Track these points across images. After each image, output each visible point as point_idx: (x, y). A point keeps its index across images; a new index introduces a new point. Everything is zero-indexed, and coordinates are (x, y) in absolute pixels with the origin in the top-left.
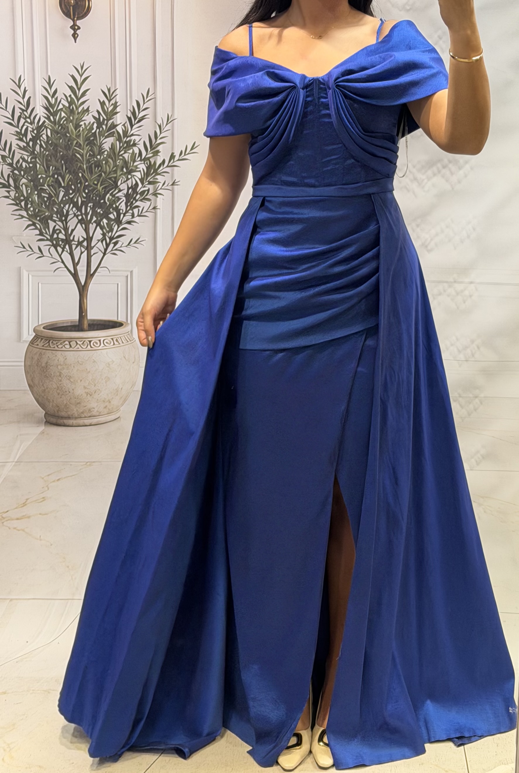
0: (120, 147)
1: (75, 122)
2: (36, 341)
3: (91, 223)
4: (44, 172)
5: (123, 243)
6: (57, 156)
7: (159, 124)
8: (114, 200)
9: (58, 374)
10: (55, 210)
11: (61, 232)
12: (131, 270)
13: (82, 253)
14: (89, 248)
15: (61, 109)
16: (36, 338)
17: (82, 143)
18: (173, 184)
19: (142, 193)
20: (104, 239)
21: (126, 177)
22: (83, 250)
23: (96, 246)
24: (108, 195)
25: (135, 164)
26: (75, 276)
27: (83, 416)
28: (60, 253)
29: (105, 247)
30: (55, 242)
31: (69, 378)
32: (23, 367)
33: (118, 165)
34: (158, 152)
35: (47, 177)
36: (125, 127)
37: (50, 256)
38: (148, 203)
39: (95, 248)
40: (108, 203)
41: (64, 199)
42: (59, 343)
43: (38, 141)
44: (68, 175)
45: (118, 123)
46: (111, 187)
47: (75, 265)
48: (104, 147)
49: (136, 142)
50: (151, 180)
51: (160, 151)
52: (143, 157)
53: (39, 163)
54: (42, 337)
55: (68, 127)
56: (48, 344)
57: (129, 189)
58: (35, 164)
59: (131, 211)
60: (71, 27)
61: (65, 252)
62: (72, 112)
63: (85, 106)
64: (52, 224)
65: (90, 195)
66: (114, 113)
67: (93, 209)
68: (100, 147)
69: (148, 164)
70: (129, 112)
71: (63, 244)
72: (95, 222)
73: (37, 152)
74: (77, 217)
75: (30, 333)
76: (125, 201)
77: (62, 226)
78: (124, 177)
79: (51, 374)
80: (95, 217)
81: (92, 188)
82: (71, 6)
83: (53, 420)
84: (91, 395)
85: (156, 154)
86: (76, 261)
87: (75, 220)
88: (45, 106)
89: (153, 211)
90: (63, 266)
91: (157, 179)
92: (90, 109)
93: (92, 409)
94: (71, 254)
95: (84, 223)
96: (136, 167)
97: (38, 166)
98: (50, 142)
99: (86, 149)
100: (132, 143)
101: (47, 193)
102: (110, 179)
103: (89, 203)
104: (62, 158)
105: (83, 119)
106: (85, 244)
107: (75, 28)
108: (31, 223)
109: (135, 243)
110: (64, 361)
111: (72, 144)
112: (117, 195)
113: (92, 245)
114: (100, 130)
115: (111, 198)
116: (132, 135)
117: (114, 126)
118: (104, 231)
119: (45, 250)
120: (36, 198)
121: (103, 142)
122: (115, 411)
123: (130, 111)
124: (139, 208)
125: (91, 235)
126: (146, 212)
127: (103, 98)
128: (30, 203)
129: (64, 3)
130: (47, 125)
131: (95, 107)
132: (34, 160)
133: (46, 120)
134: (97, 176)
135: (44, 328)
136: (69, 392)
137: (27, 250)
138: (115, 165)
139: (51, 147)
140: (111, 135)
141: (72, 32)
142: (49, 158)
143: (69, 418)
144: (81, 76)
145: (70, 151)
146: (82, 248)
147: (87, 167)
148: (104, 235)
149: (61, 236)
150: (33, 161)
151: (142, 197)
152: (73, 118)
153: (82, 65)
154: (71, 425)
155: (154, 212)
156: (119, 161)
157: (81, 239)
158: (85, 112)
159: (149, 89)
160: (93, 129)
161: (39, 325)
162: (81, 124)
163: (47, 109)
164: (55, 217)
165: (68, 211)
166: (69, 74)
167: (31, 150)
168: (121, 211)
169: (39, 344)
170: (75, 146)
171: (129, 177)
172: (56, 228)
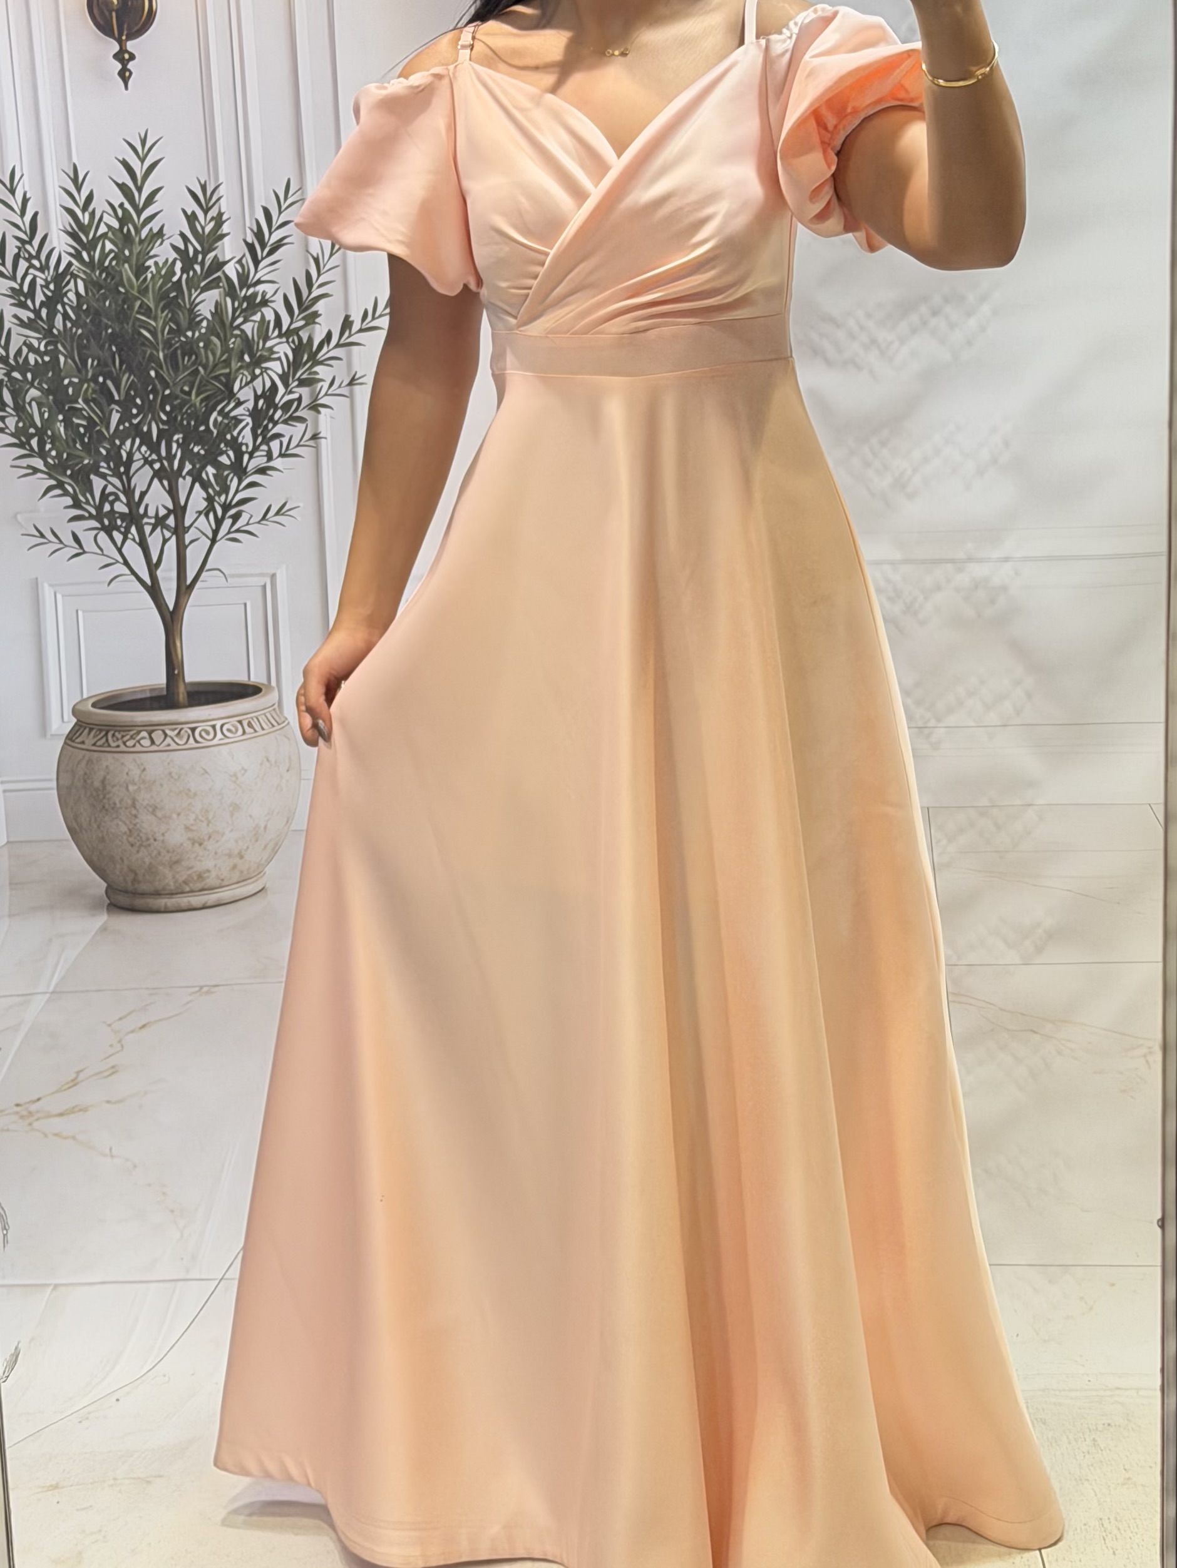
0: (234, 310)
1: (134, 261)
2: (78, 734)
3: (180, 475)
4: (75, 372)
5: (251, 516)
6: (100, 338)
7: (315, 256)
8: (227, 425)
9: (130, 802)
10: (104, 452)
11: (117, 499)
12: (273, 572)
13: (165, 541)
14: (180, 531)
15: (104, 235)
16: (77, 728)
17: (152, 305)
18: (351, 383)
19: (287, 406)
20: (210, 508)
21: (249, 374)
22: (167, 534)
23: (195, 525)
24: (215, 414)
25: (269, 344)
26: (154, 591)
27: (188, 889)
28: (119, 544)
29: (214, 527)
30: (106, 522)
31: (154, 809)
32: (55, 792)
33: (233, 348)
34: (316, 315)
35: (81, 383)
36: (242, 266)
37: (100, 552)
38: (301, 427)
39: (192, 529)
40: (215, 432)
41: (121, 428)
42: (128, 737)
43: (59, 307)
44: (126, 376)
45: (227, 259)
46: (219, 398)
47: (152, 568)
48: (199, 310)
49: (267, 297)
50: (304, 376)
51: (319, 313)
52: (284, 329)
53: (63, 354)
54: (91, 726)
55: (121, 272)
56: (104, 740)
57: (257, 398)
58: (55, 355)
59: (264, 447)
60: (116, 56)
61: (129, 542)
62: (128, 239)
63: (155, 226)
64: (98, 483)
65: (176, 417)
66: (217, 236)
67: (183, 446)
68: (191, 311)
69: (297, 343)
70: (248, 231)
71: (124, 525)
72: (188, 473)
73: (58, 330)
74: (151, 464)
75: (66, 719)
76: (251, 425)
77: (120, 487)
78: (246, 373)
79: (115, 804)
80: (190, 463)
81: (179, 401)
82: (113, 10)
83: (123, 900)
84: (201, 844)
85: (311, 321)
86: (155, 560)
87: (147, 472)
88: (70, 230)
89: (311, 443)
90: (127, 572)
91: (316, 373)
92: (164, 232)
93: (205, 873)
94: (143, 545)
95: (168, 476)
96: (271, 350)
97: (62, 359)
98: (85, 307)
99: (161, 318)
100: (259, 299)
101: (84, 418)
102: (216, 378)
103: (174, 434)
104: (113, 338)
105: (152, 254)
106: (171, 521)
107: (124, 58)
108: (53, 482)
109: (277, 513)
110: (140, 776)
111: (131, 307)
112: (233, 414)
113: (187, 524)
114: (188, 275)
115: (222, 422)
116: (259, 282)
117: (219, 265)
118: (210, 491)
119: (87, 539)
120: (62, 430)
121: (197, 301)
122: (255, 876)
123: (252, 230)
124: (282, 439)
125: (182, 503)
126: (298, 446)
127: (192, 207)
128: (49, 441)
129: (98, 5)
130: (75, 272)
131: (174, 225)
132: (52, 347)
133: (74, 261)
134: (189, 374)
135: (94, 705)
136: (155, 840)
137: (50, 542)
138: (226, 349)
139: (87, 317)
140: (213, 285)
141: (119, 66)
142: (85, 341)
143: (157, 894)
144: (142, 161)
145: (128, 324)
146: (165, 532)
147: (165, 356)
148: (210, 500)
149: (121, 507)
150: (51, 350)
151: (286, 414)
152: (131, 252)
153: (143, 136)
154: (163, 909)
155: (314, 445)
156: (233, 340)
157: (162, 512)
158: (155, 239)
159: (289, 181)
160: (174, 274)
161: (83, 701)
162: (147, 264)
163: (73, 235)
164: (103, 467)
165: (130, 455)
166: (117, 158)
167: (46, 327)
168: (244, 448)
169: (87, 741)
170: (138, 312)
171: (258, 371)
172: (107, 491)
